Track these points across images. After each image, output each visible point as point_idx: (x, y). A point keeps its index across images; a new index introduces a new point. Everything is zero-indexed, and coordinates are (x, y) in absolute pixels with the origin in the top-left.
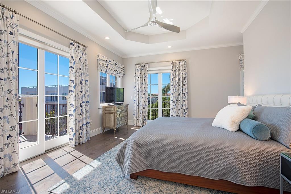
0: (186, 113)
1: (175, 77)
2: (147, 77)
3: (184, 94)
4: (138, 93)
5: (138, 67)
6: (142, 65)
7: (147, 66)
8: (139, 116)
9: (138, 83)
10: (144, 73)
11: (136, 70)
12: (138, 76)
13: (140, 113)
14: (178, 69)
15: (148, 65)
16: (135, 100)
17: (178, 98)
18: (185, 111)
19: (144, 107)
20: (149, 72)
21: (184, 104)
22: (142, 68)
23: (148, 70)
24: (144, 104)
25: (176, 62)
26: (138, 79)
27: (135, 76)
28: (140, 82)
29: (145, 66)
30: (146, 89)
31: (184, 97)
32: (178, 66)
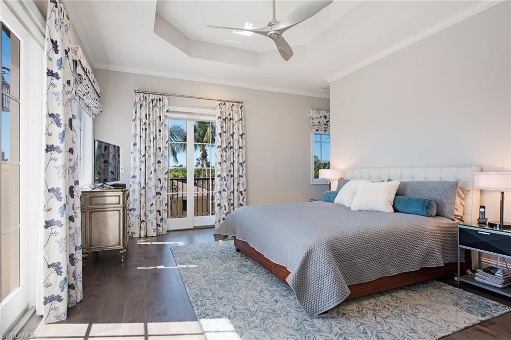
0: (244, 197)
1: (225, 132)
2: (165, 125)
3: (241, 164)
4: (143, 159)
5: (142, 98)
6: (152, 97)
7: (166, 100)
8: (148, 213)
9: (143, 135)
10: (158, 116)
11: (138, 105)
12: (144, 119)
13: (149, 205)
14: (229, 118)
15: (169, 99)
16: (134, 177)
17: (229, 171)
18: (242, 196)
19: (158, 190)
20: (169, 115)
21: (241, 182)
22: (154, 104)
23: (168, 111)
24: (159, 185)
25: (227, 103)
26: (144, 127)
27: (134, 118)
28: (149, 135)
29: (160, 100)
30: (163, 152)
31: (241, 169)
32: (229, 113)
